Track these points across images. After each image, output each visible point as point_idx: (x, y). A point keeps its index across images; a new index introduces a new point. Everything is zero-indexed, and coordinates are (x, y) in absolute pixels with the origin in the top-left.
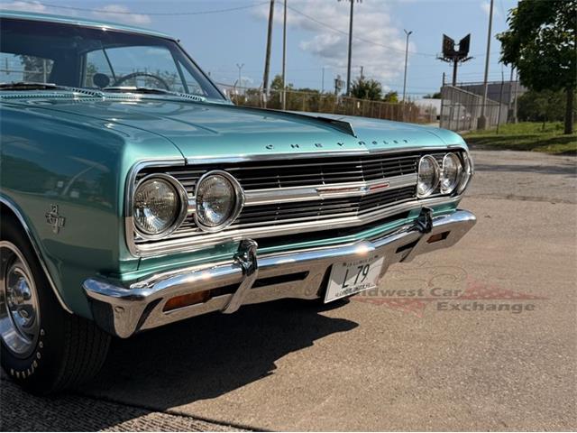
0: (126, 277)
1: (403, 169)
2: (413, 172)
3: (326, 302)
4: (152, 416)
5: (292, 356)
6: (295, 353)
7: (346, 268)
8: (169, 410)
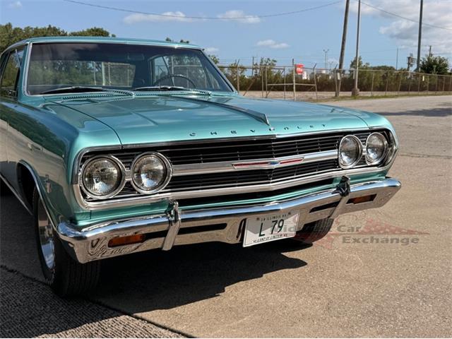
0: (81, 223)
1: (321, 147)
2: (334, 149)
3: (244, 246)
4: (122, 318)
5: (242, 284)
6: (244, 282)
7: (260, 222)
8: (135, 314)
